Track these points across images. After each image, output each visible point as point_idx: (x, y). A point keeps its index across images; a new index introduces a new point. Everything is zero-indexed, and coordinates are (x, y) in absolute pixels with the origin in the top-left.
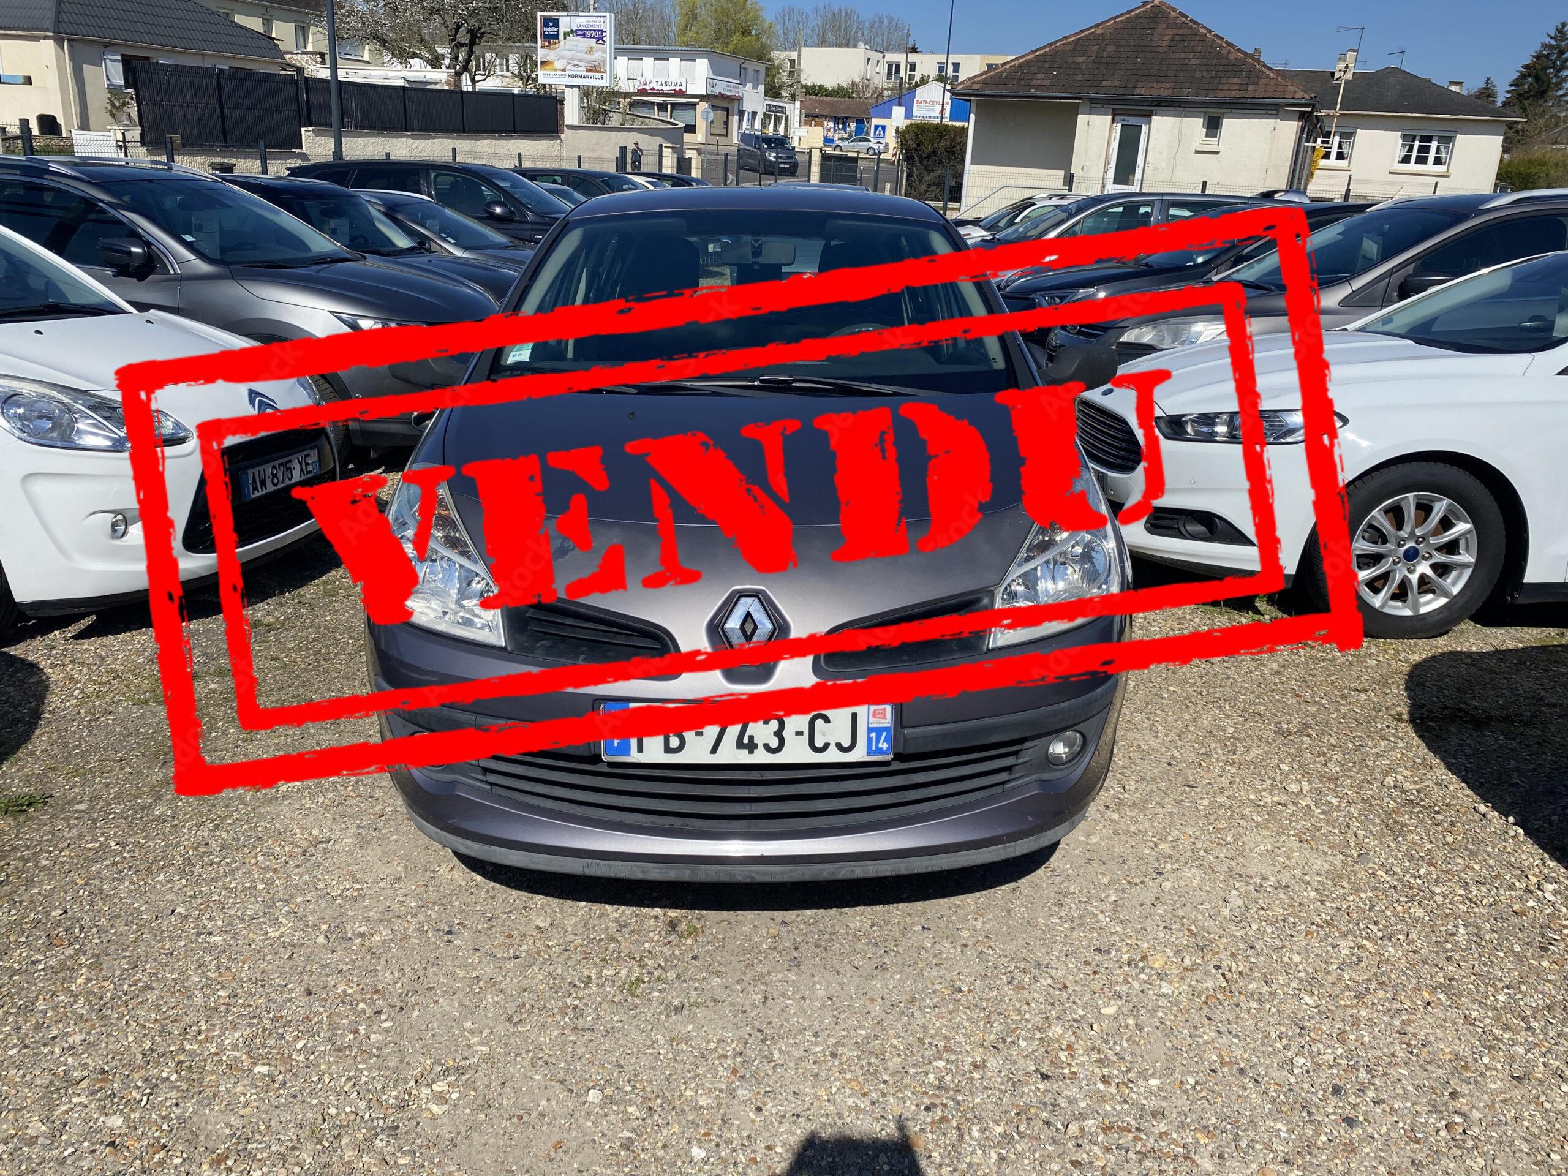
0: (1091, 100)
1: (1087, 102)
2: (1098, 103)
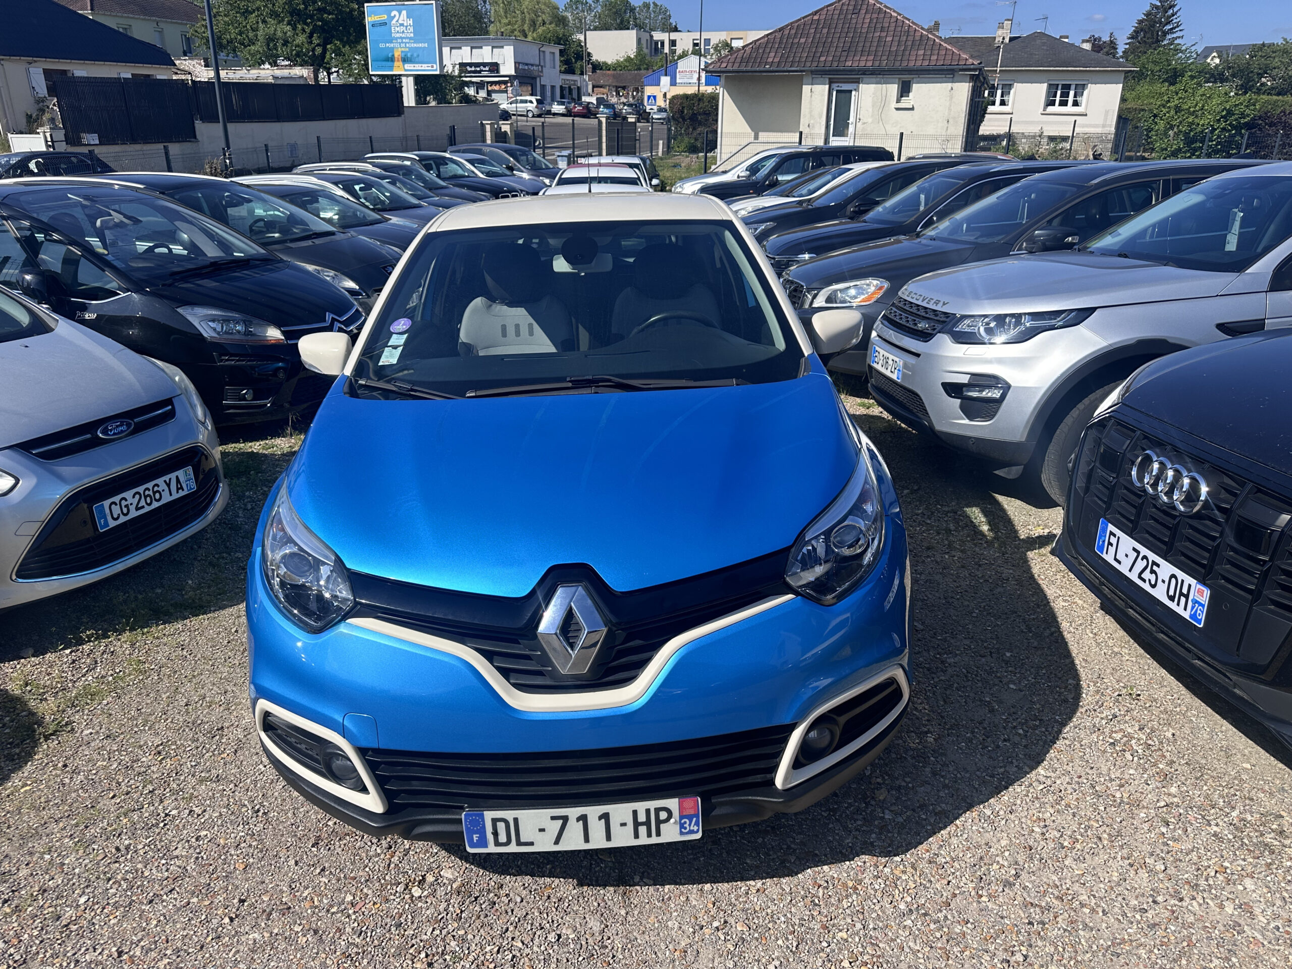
0: (812, 72)
1: (810, 73)
2: (819, 74)
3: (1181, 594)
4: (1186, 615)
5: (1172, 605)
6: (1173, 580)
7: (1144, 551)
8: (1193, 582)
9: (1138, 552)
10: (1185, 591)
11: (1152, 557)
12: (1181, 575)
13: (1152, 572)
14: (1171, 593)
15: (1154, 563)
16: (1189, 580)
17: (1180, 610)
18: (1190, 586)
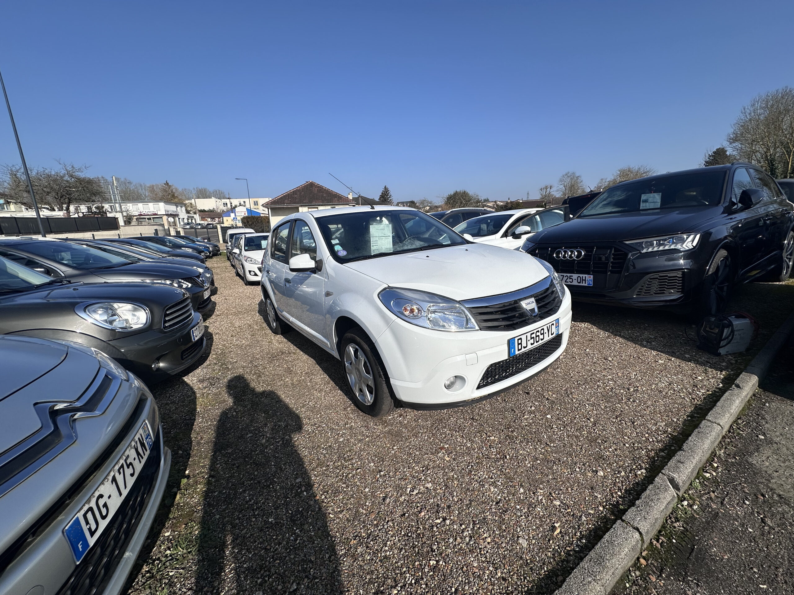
0: (302, 206)
3: (583, 280)
4: (586, 285)
5: (581, 284)
6: (579, 278)
7: (565, 275)
8: (586, 275)
9: (563, 276)
10: (584, 279)
11: (569, 275)
12: (581, 275)
13: (570, 278)
14: (579, 281)
15: (570, 276)
16: (584, 276)
17: (584, 284)
18: (585, 277)
